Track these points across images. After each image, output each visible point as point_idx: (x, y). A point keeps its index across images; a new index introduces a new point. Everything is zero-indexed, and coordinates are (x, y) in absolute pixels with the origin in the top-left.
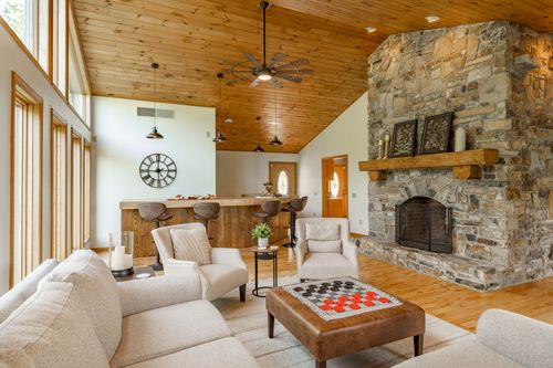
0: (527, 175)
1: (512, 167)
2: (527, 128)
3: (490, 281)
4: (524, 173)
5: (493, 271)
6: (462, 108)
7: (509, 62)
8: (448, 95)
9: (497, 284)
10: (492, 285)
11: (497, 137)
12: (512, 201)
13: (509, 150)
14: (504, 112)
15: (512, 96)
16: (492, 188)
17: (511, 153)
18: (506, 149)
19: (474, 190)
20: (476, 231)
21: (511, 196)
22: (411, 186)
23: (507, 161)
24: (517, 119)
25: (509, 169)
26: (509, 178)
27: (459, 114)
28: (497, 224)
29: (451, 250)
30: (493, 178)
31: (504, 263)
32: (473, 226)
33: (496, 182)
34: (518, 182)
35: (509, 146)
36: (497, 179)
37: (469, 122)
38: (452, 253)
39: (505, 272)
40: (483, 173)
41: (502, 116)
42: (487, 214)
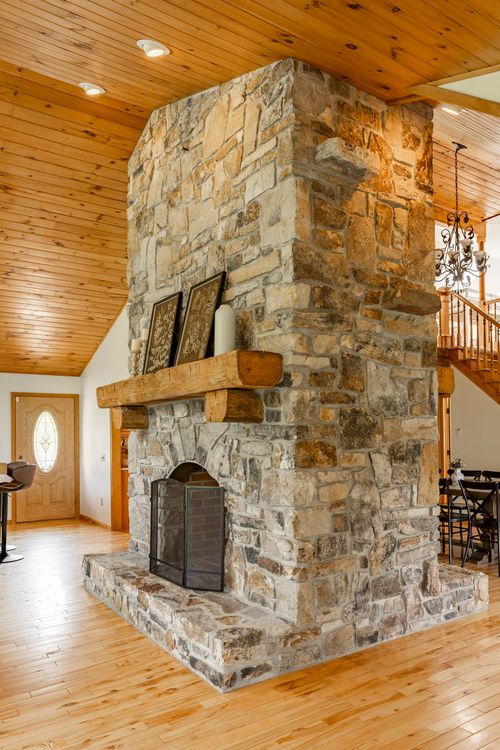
0: (356, 412)
1: (309, 394)
2: (356, 308)
3: (242, 664)
4: (348, 408)
5: (253, 638)
6: (236, 264)
7: (302, 155)
8: (220, 234)
9: (265, 668)
10: (246, 672)
11: (279, 324)
12: (312, 471)
13: (303, 354)
14: (291, 268)
15: (314, 233)
16: (276, 443)
17: (310, 362)
18: (295, 353)
19: (253, 448)
20: (258, 539)
21: (307, 460)
22: (176, 440)
23: (297, 380)
24: (325, 285)
25: (302, 398)
26: (303, 418)
27: (233, 276)
28: (282, 525)
29: (221, 583)
30: (278, 419)
31: (292, 616)
32: (253, 530)
33: (281, 428)
34: (328, 429)
35: (302, 344)
36: (283, 422)
37: (247, 293)
38: (222, 591)
39: (292, 635)
40: (265, 408)
41: (289, 277)
42: (269, 501)
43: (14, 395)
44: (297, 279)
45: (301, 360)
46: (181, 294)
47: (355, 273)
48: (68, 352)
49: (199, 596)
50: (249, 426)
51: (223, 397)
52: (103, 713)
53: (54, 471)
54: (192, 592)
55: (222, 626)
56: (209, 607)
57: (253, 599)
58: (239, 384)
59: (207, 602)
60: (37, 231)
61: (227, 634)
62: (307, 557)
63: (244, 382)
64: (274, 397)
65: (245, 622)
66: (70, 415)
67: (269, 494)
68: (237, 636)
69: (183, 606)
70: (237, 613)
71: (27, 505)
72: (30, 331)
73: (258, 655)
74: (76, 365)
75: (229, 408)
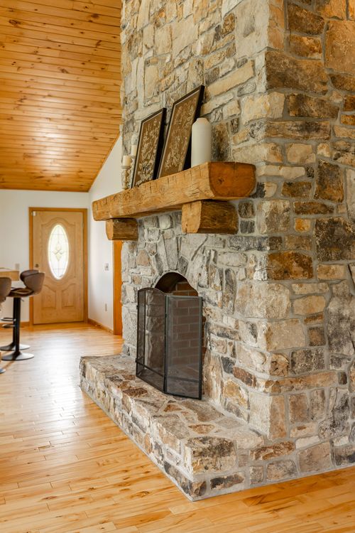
0: (334, 223)
1: (283, 204)
2: (334, 114)
3: (211, 475)
4: (325, 219)
5: (224, 448)
6: (213, 78)
8: (199, 49)
9: (235, 480)
10: (216, 482)
11: (252, 135)
12: (286, 282)
13: (277, 164)
14: (264, 77)
15: (289, 40)
16: (250, 254)
17: (283, 171)
18: (268, 163)
19: (229, 259)
20: (234, 350)
21: (280, 272)
22: (161, 251)
23: (270, 191)
24: (301, 92)
25: (275, 208)
26: (276, 229)
27: (212, 89)
28: (255, 336)
29: (200, 391)
30: (252, 231)
31: (265, 429)
32: (229, 341)
33: (255, 238)
34: (303, 240)
35: (275, 154)
36: (256, 233)
37: (223, 105)
38: (200, 398)
39: (264, 449)
40: (240, 219)
41: (262, 86)
42: (243, 312)
43: (32, 210)
44: (270, 88)
45: (274, 170)
46: (164, 110)
47: (334, 79)
48: (77, 170)
49: (178, 403)
50: (225, 237)
51: (197, 208)
52: (78, 510)
53: (66, 278)
54: (172, 398)
55: (194, 434)
56: (185, 414)
57: (229, 409)
58: (211, 195)
59: (184, 409)
60: (44, 60)
61: (197, 443)
62: (280, 370)
63: (216, 193)
64: (248, 209)
65: (217, 432)
66: (79, 227)
67: (243, 305)
68: (206, 446)
69: (161, 412)
70: (211, 422)
71: (43, 309)
72: (43, 152)
73: (228, 466)
74: (84, 182)
75: (202, 219)
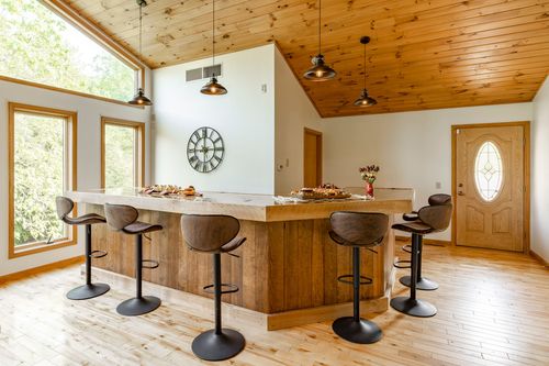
43: (454, 128)
48: (514, 73)
53: (497, 202)
74: (525, 89)
